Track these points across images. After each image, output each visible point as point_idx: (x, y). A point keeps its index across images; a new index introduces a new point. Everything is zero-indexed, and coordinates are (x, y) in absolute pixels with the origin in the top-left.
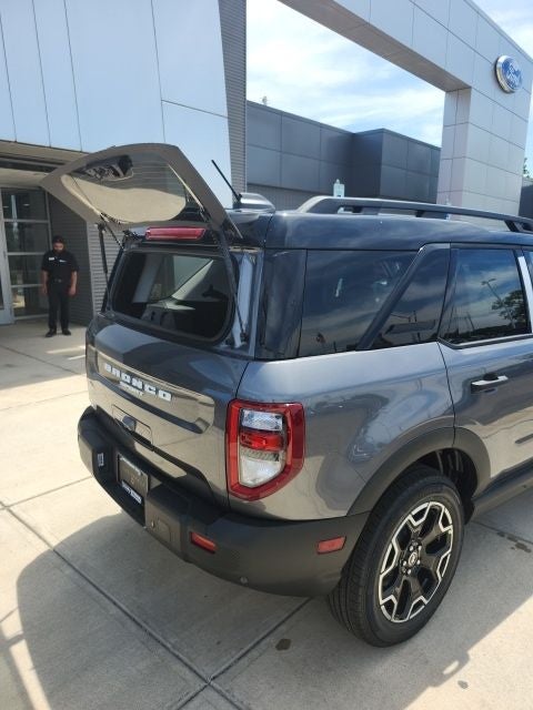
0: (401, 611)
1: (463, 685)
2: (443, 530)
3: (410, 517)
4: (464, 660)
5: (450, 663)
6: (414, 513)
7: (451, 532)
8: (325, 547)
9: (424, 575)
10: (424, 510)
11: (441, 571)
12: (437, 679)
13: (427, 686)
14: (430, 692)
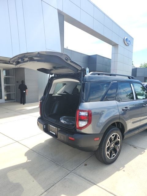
0: (110, 157)
1: (124, 171)
2: (118, 140)
3: (111, 136)
4: (124, 167)
5: (121, 167)
6: (112, 135)
7: (120, 141)
8: (95, 139)
9: (115, 150)
10: (114, 134)
11: (118, 149)
12: (119, 170)
13: (116, 171)
14: (117, 172)
